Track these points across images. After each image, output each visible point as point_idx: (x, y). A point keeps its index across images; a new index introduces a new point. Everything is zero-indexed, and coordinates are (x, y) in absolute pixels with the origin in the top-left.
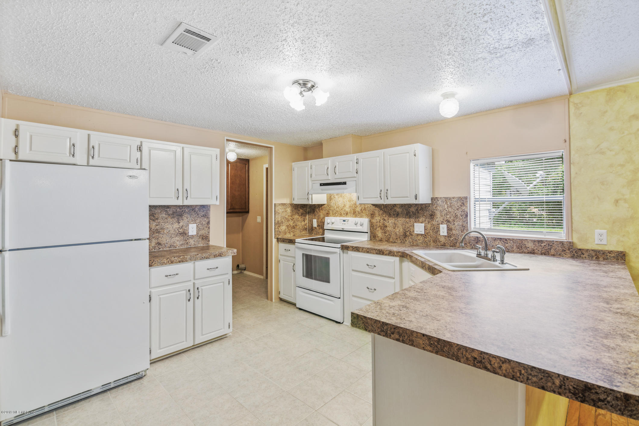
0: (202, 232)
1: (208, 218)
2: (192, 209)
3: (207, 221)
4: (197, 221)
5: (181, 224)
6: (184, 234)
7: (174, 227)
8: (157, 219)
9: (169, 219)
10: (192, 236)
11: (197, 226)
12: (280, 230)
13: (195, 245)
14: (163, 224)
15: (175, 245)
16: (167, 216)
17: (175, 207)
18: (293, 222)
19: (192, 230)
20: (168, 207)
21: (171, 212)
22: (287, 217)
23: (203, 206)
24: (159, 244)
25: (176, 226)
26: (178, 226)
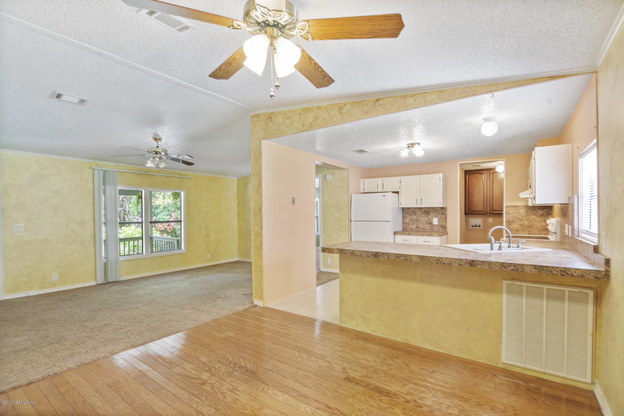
0: (442, 223)
1: (445, 215)
2: (435, 209)
3: (445, 217)
4: (439, 217)
5: (429, 218)
6: (431, 223)
7: (425, 220)
8: (416, 214)
9: (423, 215)
10: (436, 225)
11: (438, 220)
12: (511, 228)
13: (437, 230)
14: (419, 217)
15: (426, 229)
16: (421, 213)
17: (425, 209)
18: (527, 222)
19: (435, 221)
20: (422, 208)
21: (423, 211)
22: (520, 217)
23: (442, 208)
24: (418, 227)
25: (426, 218)
26: (427, 219)
